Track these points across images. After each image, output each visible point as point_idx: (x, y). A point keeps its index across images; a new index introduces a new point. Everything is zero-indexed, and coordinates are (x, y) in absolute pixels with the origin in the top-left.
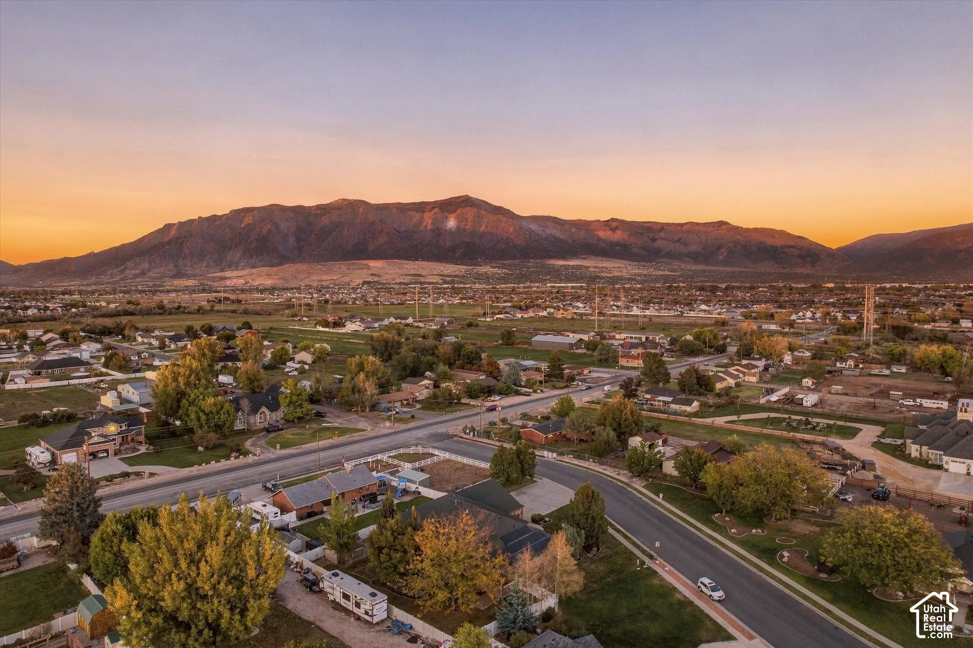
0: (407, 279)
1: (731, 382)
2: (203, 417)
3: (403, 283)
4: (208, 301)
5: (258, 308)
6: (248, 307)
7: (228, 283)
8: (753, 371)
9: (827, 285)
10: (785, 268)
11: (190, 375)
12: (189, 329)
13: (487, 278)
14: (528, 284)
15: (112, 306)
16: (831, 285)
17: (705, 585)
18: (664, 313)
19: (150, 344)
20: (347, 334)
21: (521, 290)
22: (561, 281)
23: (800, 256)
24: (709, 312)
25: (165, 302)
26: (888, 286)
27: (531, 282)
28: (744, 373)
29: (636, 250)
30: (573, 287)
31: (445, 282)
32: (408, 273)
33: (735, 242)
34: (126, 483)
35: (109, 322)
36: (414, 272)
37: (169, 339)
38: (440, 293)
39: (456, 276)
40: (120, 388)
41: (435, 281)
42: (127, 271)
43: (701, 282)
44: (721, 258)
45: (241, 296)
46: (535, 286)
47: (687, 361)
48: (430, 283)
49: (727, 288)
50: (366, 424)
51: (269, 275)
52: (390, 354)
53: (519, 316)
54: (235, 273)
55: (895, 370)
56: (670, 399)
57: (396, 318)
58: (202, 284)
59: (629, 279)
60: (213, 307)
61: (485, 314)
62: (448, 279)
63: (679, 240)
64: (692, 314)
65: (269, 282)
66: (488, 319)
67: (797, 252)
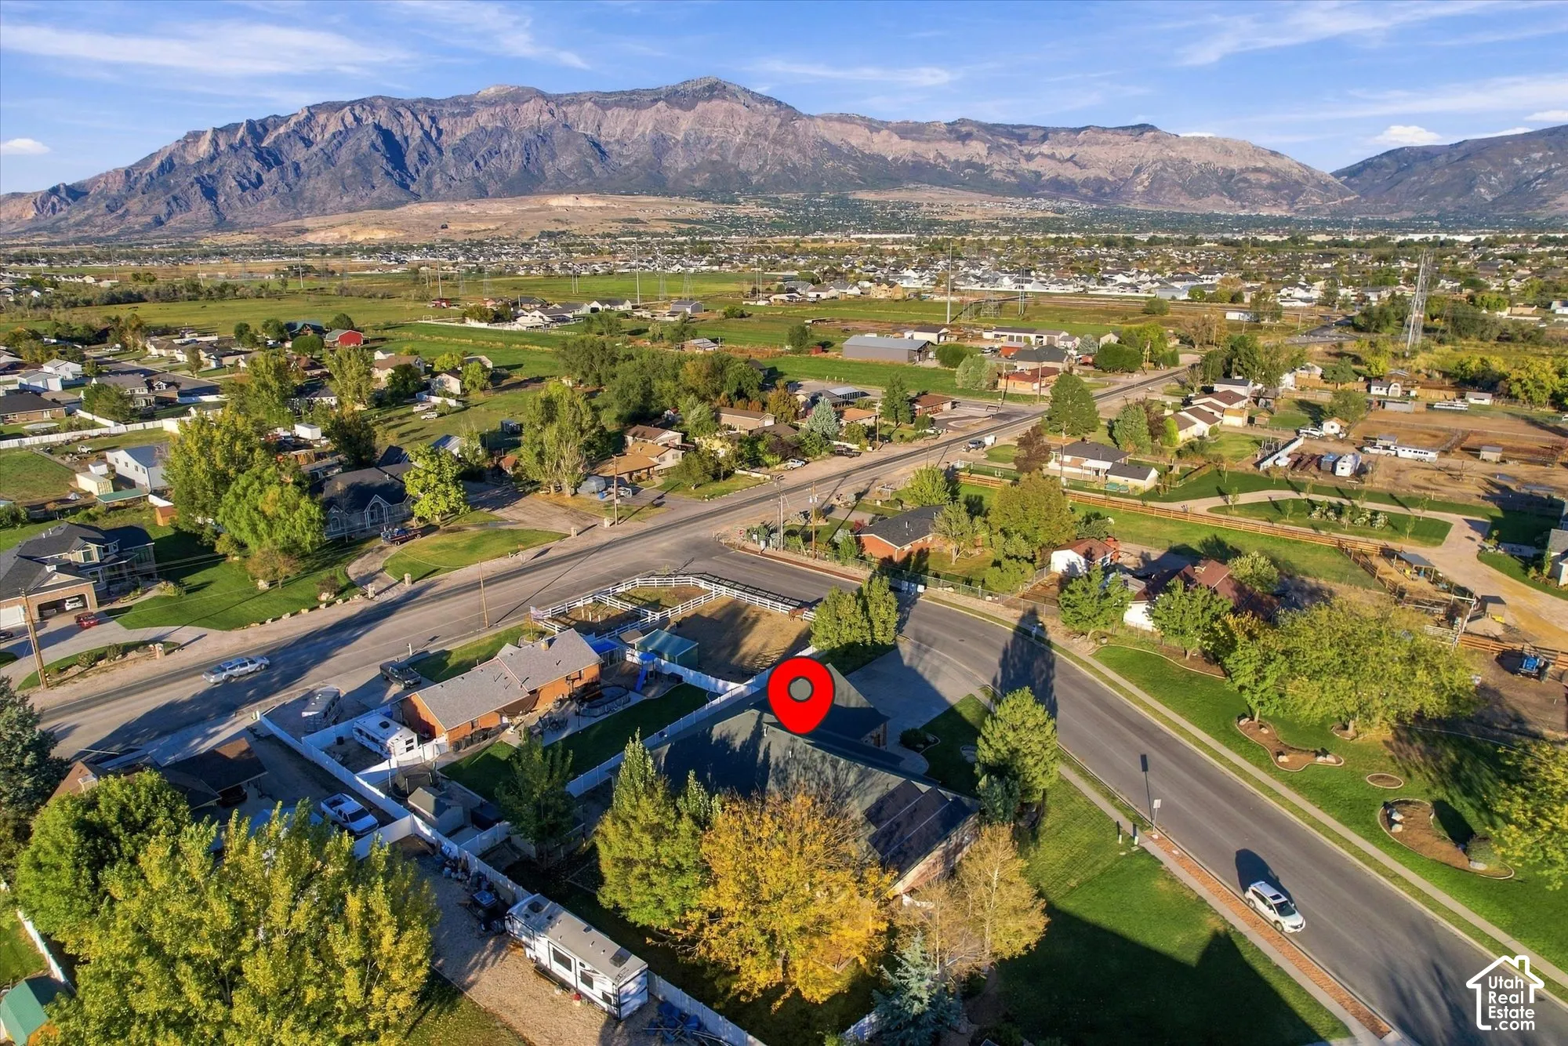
0: (615, 229)
1: (1201, 427)
2: (262, 526)
3: (609, 235)
4: (277, 272)
5: (363, 284)
6: (345, 282)
7: (310, 238)
8: (1236, 406)
9: (1314, 238)
10: (1244, 207)
11: (232, 444)
12: (242, 330)
13: (747, 225)
14: (818, 235)
15: (106, 284)
16: (1321, 238)
17: (1263, 900)
18: (1054, 289)
19: (173, 360)
20: (520, 334)
21: (809, 246)
22: (874, 230)
23: (1271, 187)
24: (1134, 287)
25: (202, 275)
26: (1417, 237)
27: (825, 231)
28: (1222, 410)
29: (999, 176)
30: (895, 242)
31: (681, 233)
32: (615, 216)
33: (1164, 162)
34: (119, 670)
35: (97, 318)
36: (625, 215)
37: (206, 351)
38: (672, 252)
39: (700, 222)
40: (110, 456)
41: (662, 231)
42: (131, 218)
43: (1106, 230)
44: (1140, 188)
45: (335, 263)
46: (832, 240)
47: (1115, 383)
48: (655, 235)
49: (1152, 241)
50: (567, 523)
51: (380, 225)
52: (599, 377)
53: (813, 295)
54: (322, 221)
55: (1472, 401)
56: (1107, 465)
57: (602, 302)
58: (266, 242)
59: (989, 226)
60: (285, 284)
61: (754, 292)
62: (686, 226)
63: (1070, 159)
64: (1103, 291)
65: (380, 235)
66: (762, 303)
67: (1265, 179)
